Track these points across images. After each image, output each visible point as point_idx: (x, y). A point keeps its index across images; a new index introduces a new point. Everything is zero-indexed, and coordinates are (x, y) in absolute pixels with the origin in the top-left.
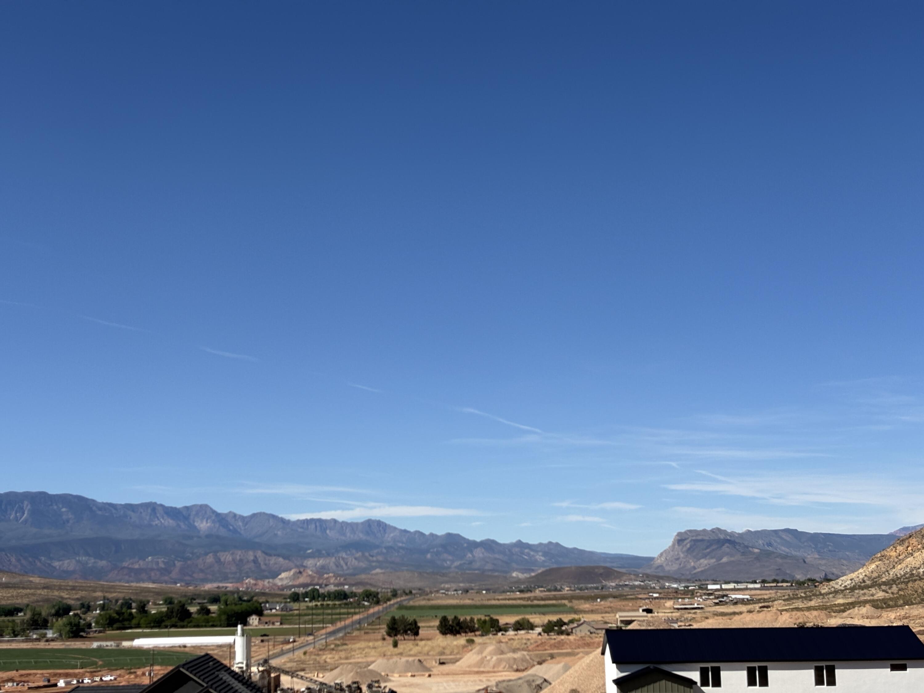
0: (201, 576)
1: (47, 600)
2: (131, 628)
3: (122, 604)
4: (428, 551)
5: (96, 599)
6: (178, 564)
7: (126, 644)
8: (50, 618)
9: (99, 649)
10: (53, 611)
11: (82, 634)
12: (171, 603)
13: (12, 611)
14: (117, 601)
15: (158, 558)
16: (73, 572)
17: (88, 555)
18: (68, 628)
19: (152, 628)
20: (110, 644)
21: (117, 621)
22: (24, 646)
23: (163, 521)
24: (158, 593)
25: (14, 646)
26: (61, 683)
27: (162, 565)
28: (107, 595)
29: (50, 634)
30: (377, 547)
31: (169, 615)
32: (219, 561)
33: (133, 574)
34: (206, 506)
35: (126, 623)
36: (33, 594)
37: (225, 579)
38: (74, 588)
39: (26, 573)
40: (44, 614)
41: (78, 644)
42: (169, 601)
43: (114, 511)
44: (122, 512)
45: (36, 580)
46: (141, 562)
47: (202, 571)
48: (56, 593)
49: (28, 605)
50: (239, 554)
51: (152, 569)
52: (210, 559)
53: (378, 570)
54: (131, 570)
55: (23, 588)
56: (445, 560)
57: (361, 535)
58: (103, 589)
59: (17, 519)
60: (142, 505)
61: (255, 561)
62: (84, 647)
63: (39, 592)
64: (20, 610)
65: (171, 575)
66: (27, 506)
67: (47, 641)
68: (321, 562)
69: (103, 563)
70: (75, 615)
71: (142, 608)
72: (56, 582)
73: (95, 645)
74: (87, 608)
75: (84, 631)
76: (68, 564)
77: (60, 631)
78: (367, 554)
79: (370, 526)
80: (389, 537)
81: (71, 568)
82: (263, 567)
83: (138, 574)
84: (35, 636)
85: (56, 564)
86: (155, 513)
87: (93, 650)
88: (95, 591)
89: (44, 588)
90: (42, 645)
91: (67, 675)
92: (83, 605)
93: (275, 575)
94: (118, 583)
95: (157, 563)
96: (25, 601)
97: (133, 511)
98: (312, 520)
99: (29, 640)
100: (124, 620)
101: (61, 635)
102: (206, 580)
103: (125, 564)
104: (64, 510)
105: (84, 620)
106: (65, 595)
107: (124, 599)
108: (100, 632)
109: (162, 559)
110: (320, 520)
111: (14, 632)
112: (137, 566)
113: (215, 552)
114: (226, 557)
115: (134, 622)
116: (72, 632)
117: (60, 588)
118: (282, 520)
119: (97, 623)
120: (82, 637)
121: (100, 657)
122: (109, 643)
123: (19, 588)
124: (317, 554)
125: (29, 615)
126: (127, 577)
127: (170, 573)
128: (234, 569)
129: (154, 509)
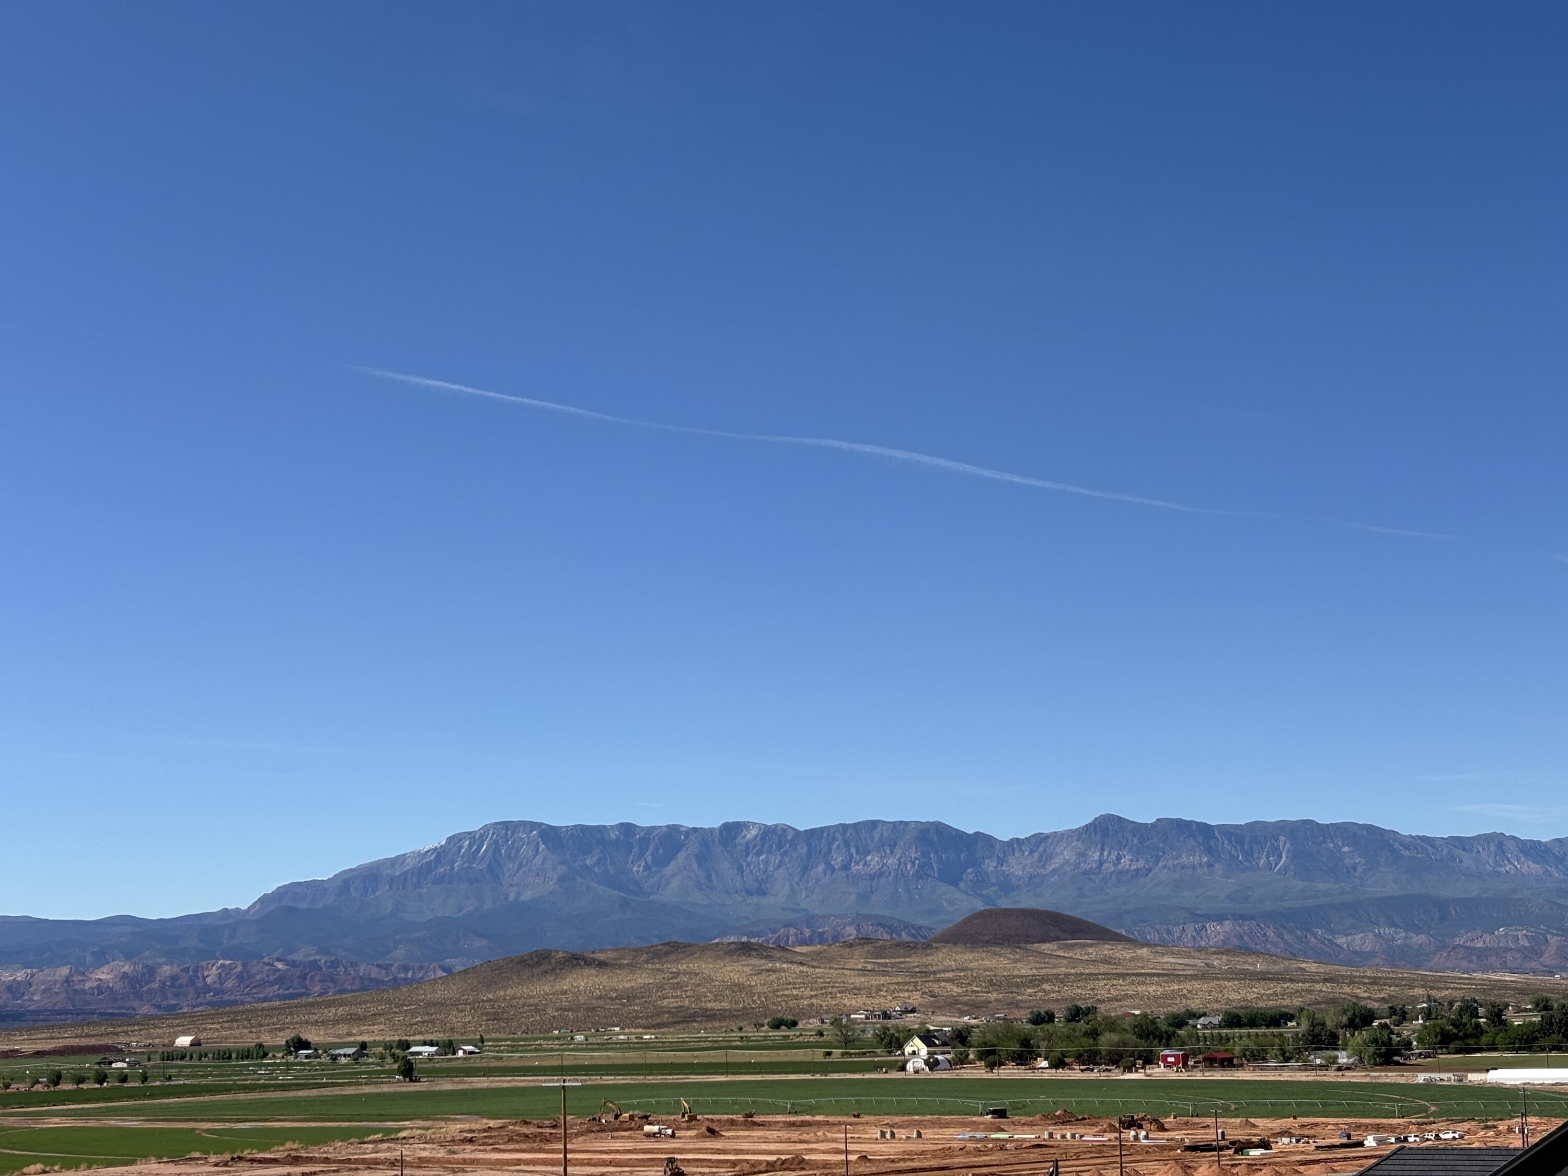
1: (1333, 1001)
2: (1480, 1050)
3: (1461, 1009)
5: (1415, 1000)
6: (1553, 940)
7: (1474, 1078)
8: (1341, 1031)
9: (1428, 1085)
10: (1345, 1020)
11: (1396, 1058)
12: (1546, 1008)
13: (1278, 1019)
14: (1451, 1004)
15: (1517, 930)
16: (1372, 954)
17: (1394, 924)
18: (1372, 1049)
19: (1517, 1050)
20: (1448, 1078)
21: (1455, 1037)
22: (1302, 1076)
23: (1518, 867)
24: (1522, 991)
25: (1286, 1076)
26: (1370, 1142)
27: (1524, 943)
28: (1435, 993)
29: (1343, 1058)
31: (1546, 1028)
33: (1474, 958)
35: (1471, 1041)
36: (1309, 991)
38: (1375, 981)
39: (1294, 956)
40: (1329, 1023)
41: (1391, 1077)
42: (1543, 1005)
43: (1430, 850)
44: (1445, 852)
45: (1311, 967)
46: (1488, 938)
48: (1347, 990)
49: (1302, 1009)
51: (1508, 950)
54: (1470, 950)
55: (1291, 980)
58: (1425, 983)
59: (1270, 866)
60: (1478, 838)
62: (1402, 1081)
63: (1318, 987)
64: (1291, 1018)
65: (1541, 959)
66: (1284, 844)
67: (1339, 1069)
69: (1420, 939)
70: (1383, 1026)
71: (1497, 1015)
72: (1344, 970)
73: (1421, 1078)
74: (1403, 1016)
75: (1401, 1055)
76: (1362, 941)
77: (1359, 1053)
81: (1367, 947)
83: (1483, 957)
84: (1318, 1061)
85: (1342, 940)
86: (1504, 852)
87: (1419, 1085)
88: (1411, 987)
89: (1326, 980)
90: (1331, 1076)
91: (1378, 1128)
92: (1393, 1011)
94: (1449, 973)
95: (1516, 939)
96: (1297, 1002)
97: (1464, 849)
99: (1308, 1067)
100: (1466, 1036)
101: (1361, 1060)
103: (1460, 941)
104: (1346, 849)
105: (1398, 1035)
106: (1361, 992)
107: (1463, 1000)
108: (1428, 1056)
109: (1524, 932)
111: (1283, 1054)
112: (1480, 945)
115: (1485, 1039)
116: (1380, 1056)
117: (1352, 981)
119: (1420, 1040)
120: (1397, 1063)
121: (1432, 1100)
122: (1445, 1076)
123: (1284, 980)
125: (1304, 1027)
126: (1465, 963)
127: (1540, 955)
129: (1500, 845)
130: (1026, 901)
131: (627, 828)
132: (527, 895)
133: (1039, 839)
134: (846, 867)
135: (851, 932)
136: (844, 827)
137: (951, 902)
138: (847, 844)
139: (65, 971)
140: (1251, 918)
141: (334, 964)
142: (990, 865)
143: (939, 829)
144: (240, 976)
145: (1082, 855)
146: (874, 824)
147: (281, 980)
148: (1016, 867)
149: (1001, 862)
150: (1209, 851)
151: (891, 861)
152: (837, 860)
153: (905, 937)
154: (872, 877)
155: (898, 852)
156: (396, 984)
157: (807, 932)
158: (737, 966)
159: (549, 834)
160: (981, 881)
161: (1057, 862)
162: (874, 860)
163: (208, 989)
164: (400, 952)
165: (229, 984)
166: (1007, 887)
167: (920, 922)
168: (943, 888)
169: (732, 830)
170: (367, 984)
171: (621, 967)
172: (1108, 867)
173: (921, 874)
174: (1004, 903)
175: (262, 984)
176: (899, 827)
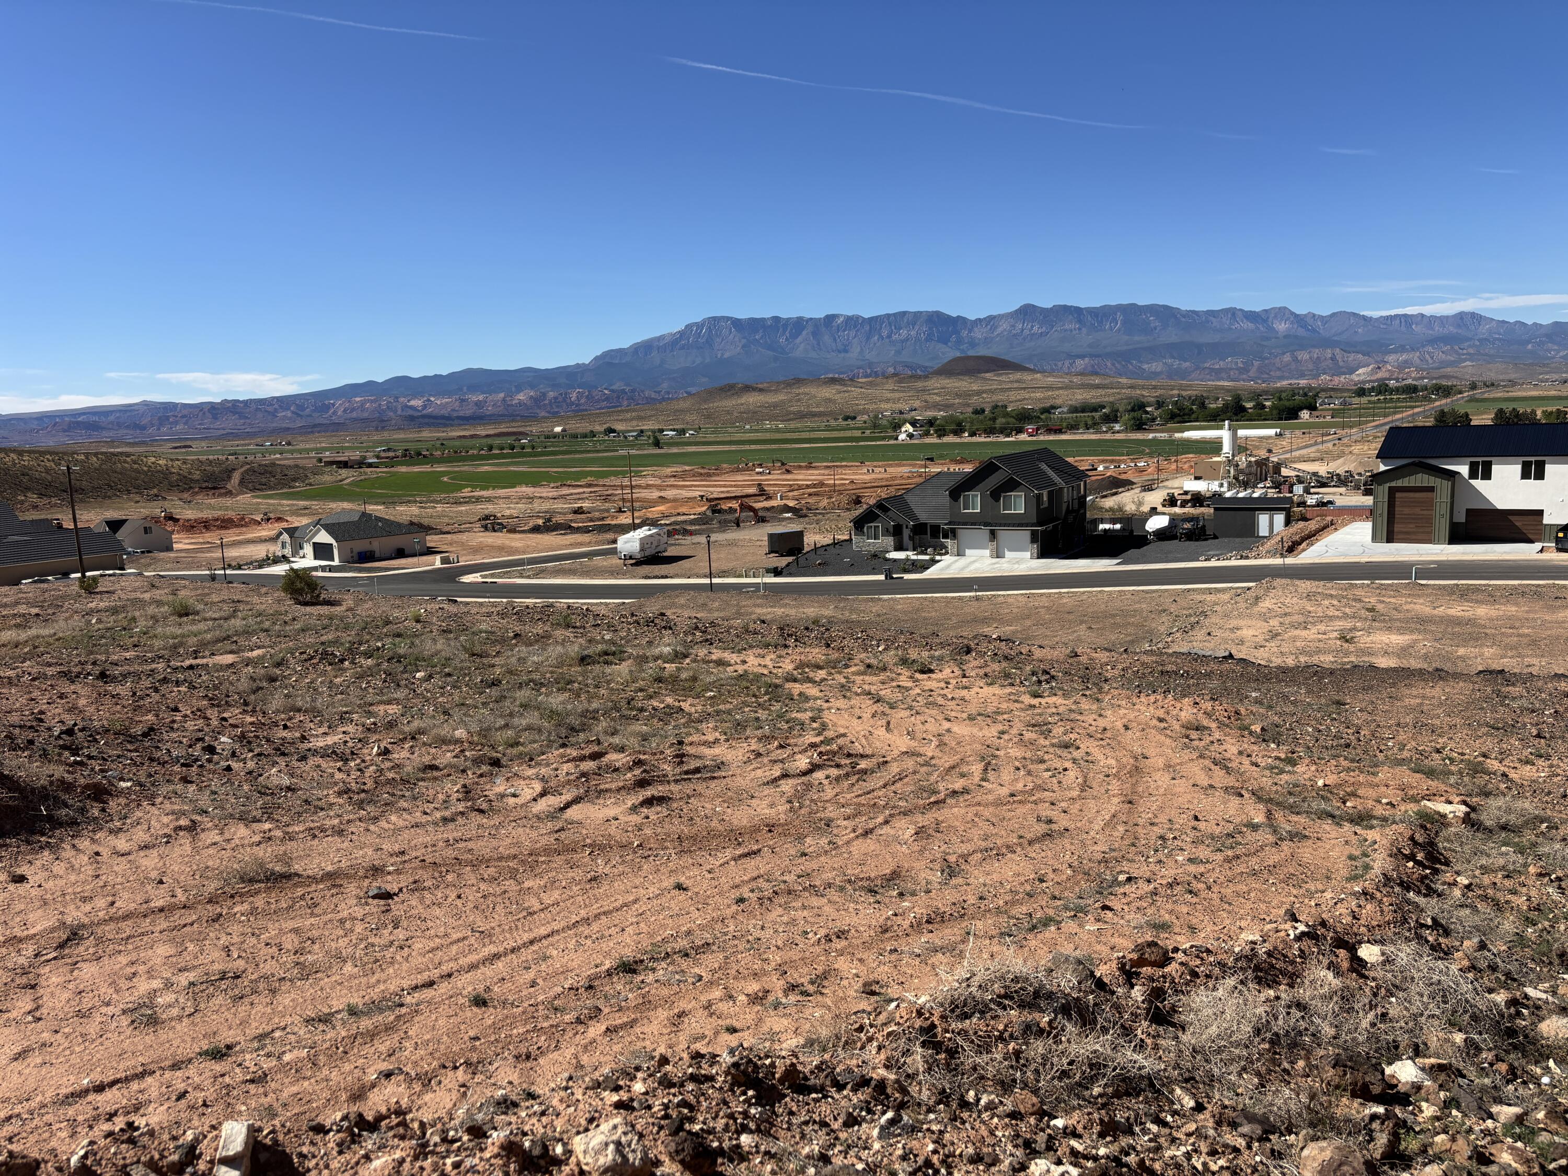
0: (1278, 373)
4: (1529, 342)
6: (1256, 363)
7: (1177, 435)
8: (1123, 414)
11: (1144, 427)
13: (1096, 408)
15: (1238, 359)
16: (1162, 373)
17: (1173, 357)
23: (1242, 325)
27: (1241, 365)
29: (1117, 427)
30: (1468, 339)
32: (1295, 359)
34: (1285, 308)
37: (1302, 376)
39: (1117, 375)
40: (1120, 410)
43: (1197, 317)
44: (1204, 318)
45: (1124, 381)
46: (1221, 363)
47: (1279, 369)
50: (1316, 353)
51: (1231, 369)
52: (1287, 358)
53: (1468, 363)
54: (1212, 370)
56: (1549, 351)
57: (1451, 328)
59: (1111, 329)
60: (1222, 310)
61: (1333, 358)
62: (1142, 437)
65: (1249, 374)
66: (1120, 317)
67: (1113, 433)
68: (1404, 357)
69: (1187, 365)
72: (1140, 382)
74: (1161, 404)
76: (1156, 366)
78: (1456, 347)
79: (1462, 318)
80: (1484, 329)
81: (1159, 370)
82: (1341, 364)
83: (1219, 373)
84: (1104, 429)
85: (1145, 366)
86: (1235, 318)
93: (1352, 371)
94: (1196, 382)
95: (1237, 363)
97: (1214, 317)
98: (1396, 316)
99: (1098, 432)
101: (1125, 428)
102: (1282, 378)
103: (1207, 365)
105: (1151, 415)
109: (1241, 359)
110: (1405, 316)
112: (1217, 367)
113: (1293, 352)
114: (1303, 356)
116: (1136, 425)
118: (1364, 318)
120: (1144, 429)
123: (1107, 388)
124: (1402, 349)
127: (1248, 371)
128: (1311, 366)
129: (1234, 314)
130: (982, 351)
131: (776, 319)
132: (727, 355)
133: (991, 318)
134: (889, 336)
135: (891, 370)
136: (888, 315)
137: (943, 353)
138: (890, 324)
139: (502, 395)
140: (1099, 356)
141: (633, 391)
142: (964, 333)
143: (938, 314)
144: (587, 397)
145: (1013, 326)
146: (904, 313)
147: (607, 399)
148: (978, 334)
149: (970, 331)
150: (1080, 321)
151: (913, 333)
152: (885, 333)
153: (919, 372)
154: (902, 341)
155: (917, 327)
156: (663, 399)
157: (869, 371)
158: (829, 390)
159: (736, 323)
160: (959, 342)
161: (999, 330)
162: (904, 333)
163: (572, 403)
164: (665, 385)
165: (583, 401)
166: (973, 345)
167: (927, 364)
168: (940, 345)
169: (830, 318)
170: (650, 401)
171: (770, 391)
172: (1026, 332)
173: (929, 339)
174: (971, 353)
175: (598, 401)
176: (918, 315)
